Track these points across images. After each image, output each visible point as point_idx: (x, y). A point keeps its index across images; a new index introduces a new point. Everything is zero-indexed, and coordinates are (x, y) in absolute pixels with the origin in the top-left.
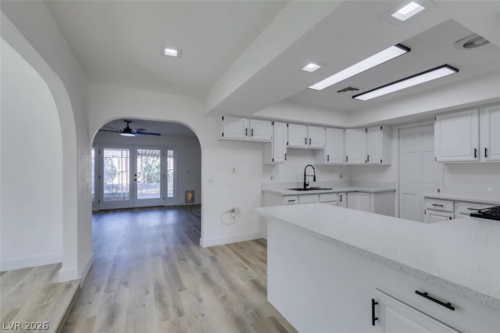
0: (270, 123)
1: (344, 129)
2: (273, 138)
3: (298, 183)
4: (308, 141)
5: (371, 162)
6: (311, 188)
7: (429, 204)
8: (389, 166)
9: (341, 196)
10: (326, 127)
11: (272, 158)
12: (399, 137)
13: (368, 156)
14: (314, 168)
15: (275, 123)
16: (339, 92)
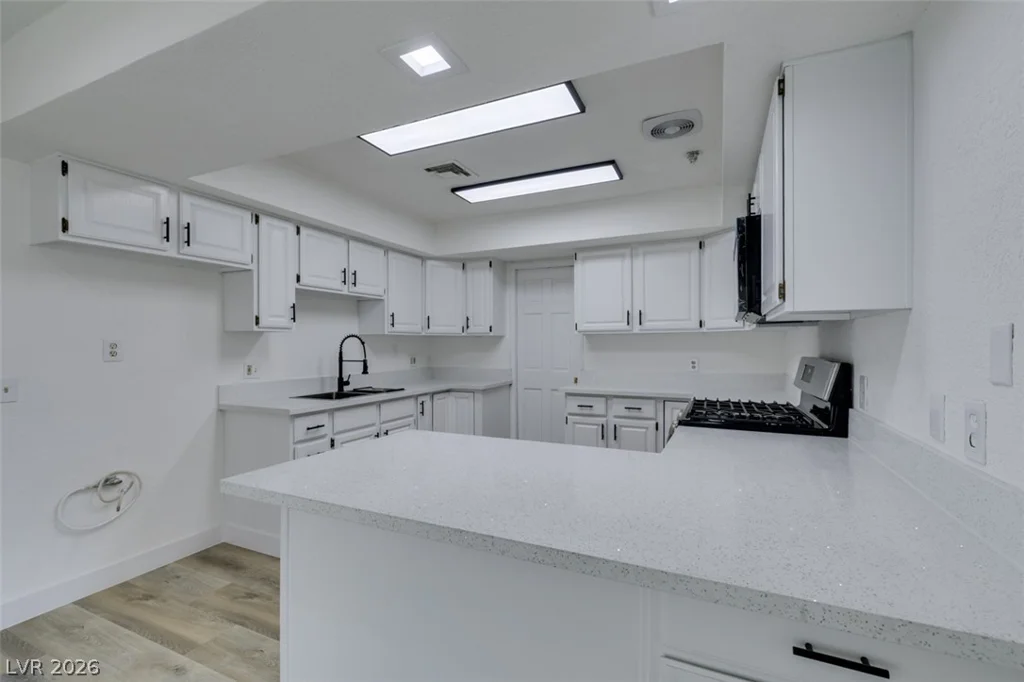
0: (248, 216)
1: (423, 258)
2: (256, 258)
3: (323, 380)
4: (349, 276)
5: (472, 329)
6: (355, 390)
7: (573, 405)
8: (501, 338)
9: (422, 403)
10: (387, 249)
11: (256, 314)
12: (516, 284)
13: (468, 319)
14: (363, 343)
15: (263, 220)
16: (429, 170)
